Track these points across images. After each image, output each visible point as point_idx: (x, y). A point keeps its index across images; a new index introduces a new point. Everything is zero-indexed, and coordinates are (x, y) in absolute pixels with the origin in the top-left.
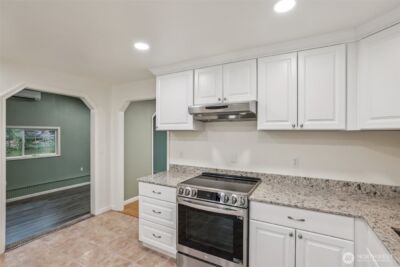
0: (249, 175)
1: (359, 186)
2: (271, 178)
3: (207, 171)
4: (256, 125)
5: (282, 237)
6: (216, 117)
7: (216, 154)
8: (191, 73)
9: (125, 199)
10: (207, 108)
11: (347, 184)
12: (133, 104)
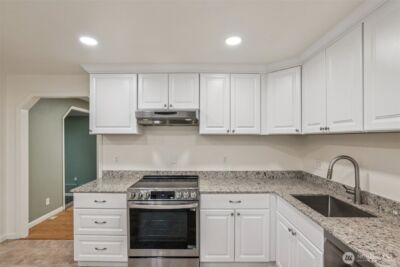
0: (188, 174)
1: (265, 173)
2: (207, 175)
3: (148, 174)
4: (198, 130)
5: (225, 218)
6: (158, 122)
7: (156, 157)
8: (135, 76)
9: (31, 220)
10: (156, 113)
11: (258, 173)
12: (43, 101)
